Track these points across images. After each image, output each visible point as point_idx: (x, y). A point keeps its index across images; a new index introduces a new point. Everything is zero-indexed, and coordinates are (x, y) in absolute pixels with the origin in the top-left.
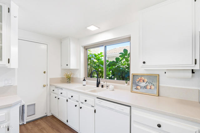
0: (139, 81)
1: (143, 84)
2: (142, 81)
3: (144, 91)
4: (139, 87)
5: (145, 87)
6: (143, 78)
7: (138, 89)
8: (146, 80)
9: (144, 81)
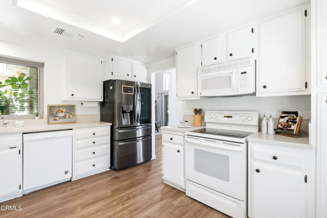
0: (58, 112)
1: (62, 115)
2: (60, 112)
3: (64, 120)
4: (58, 118)
5: (64, 117)
6: (61, 109)
7: (56, 120)
8: (64, 111)
9: (62, 112)
